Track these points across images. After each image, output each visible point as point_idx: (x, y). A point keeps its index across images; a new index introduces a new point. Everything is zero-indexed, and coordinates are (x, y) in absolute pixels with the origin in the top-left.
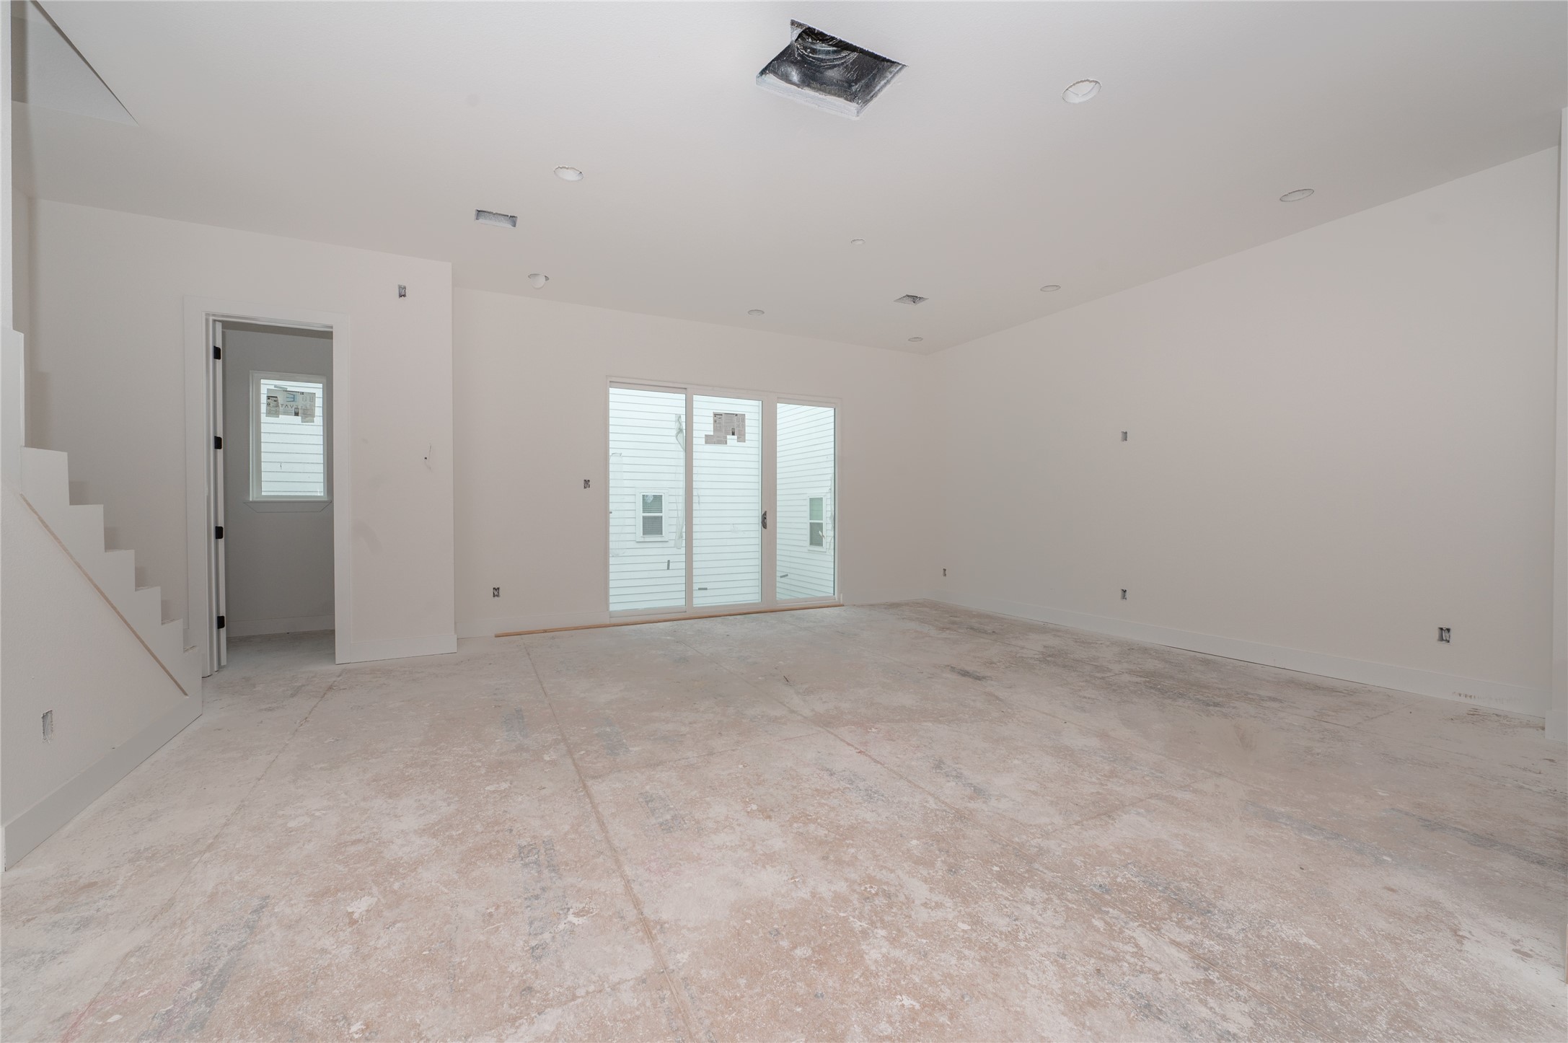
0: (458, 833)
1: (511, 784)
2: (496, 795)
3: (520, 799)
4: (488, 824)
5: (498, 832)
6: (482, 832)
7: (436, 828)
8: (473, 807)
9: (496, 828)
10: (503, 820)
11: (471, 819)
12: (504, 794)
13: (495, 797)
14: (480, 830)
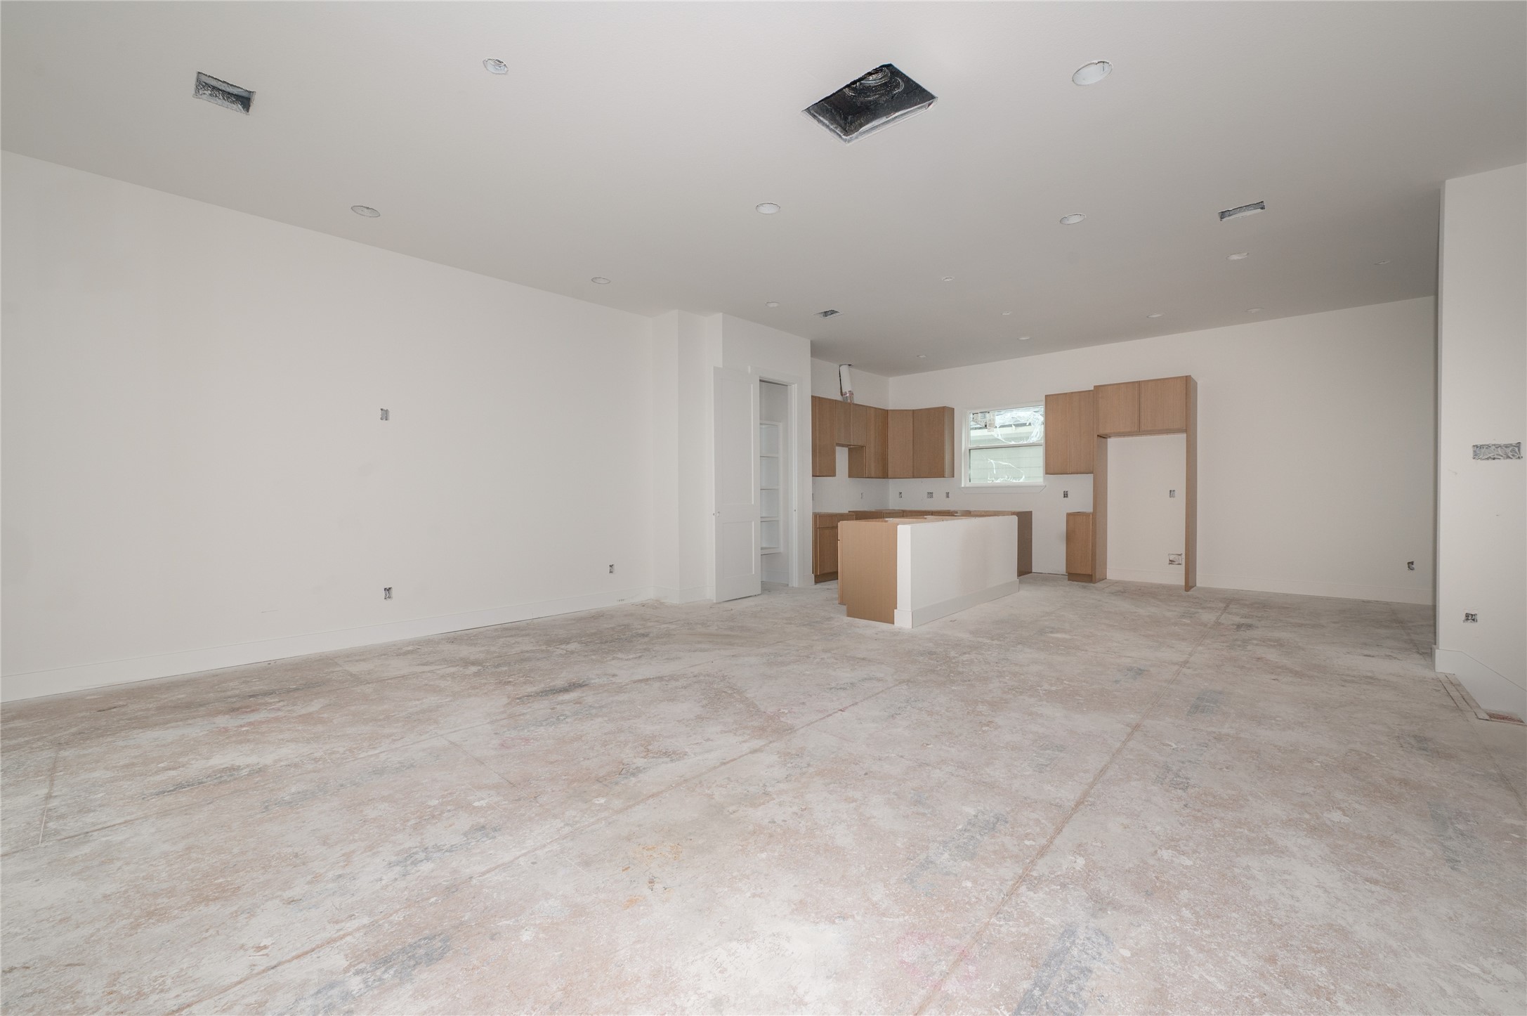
0: (1242, 830)
1: (1156, 852)
2: (1183, 848)
3: (1158, 828)
4: (1206, 822)
5: (1199, 811)
6: (1216, 818)
7: (1267, 847)
8: (1217, 848)
9: (1199, 814)
10: (1188, 818)
11: (1223, 836)
12: (1173, 843)
13: (1185, 846)
14: (1216, 821)
